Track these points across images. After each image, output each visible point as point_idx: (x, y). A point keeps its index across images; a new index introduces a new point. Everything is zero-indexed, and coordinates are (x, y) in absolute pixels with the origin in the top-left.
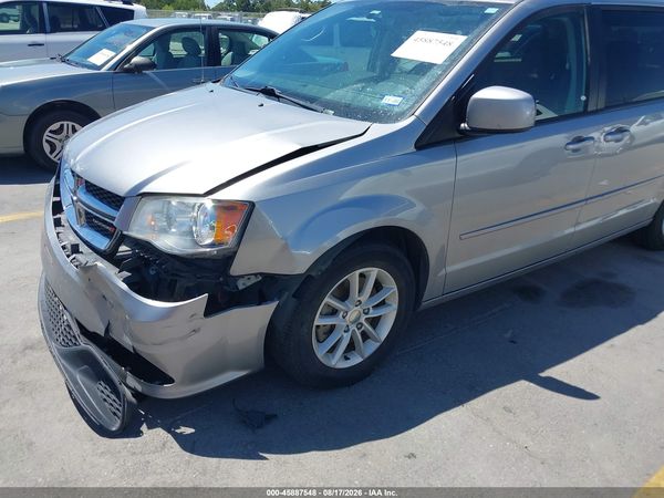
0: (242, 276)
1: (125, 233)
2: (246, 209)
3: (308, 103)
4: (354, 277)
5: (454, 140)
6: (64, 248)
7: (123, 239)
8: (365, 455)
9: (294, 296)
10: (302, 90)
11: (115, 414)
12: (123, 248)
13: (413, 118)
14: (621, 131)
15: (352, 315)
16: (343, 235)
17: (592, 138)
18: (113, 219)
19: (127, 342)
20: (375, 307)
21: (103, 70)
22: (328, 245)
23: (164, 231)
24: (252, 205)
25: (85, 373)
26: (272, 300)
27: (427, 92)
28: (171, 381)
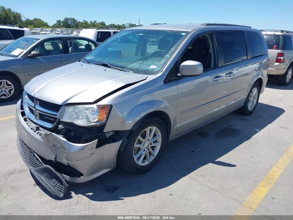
0: (108, 132)
1: (61, 120)
2: (109, 108)
3: (122, 68)
4: (148, 130)
5: (176, 80)
6: (32, 129)
7: (60, 122)
8: (154, 196)
9: (127, 138)
10: (116, 64)
11: (60, 191)
12: (60, 126)
13: (162, 73)
14: (230, 73)
15: (146, 144)
16: (142, 115)
17: (221, 76)
18: (56, 115)
19: (65, 162)
20: (153, 142)
21: (19, 57)
22: (138, 118)
23: (77, 118)
24: (111, 106)
25: (46, 177)
26: (120, 140)
27: (165, 63)
28: (82, 175)
